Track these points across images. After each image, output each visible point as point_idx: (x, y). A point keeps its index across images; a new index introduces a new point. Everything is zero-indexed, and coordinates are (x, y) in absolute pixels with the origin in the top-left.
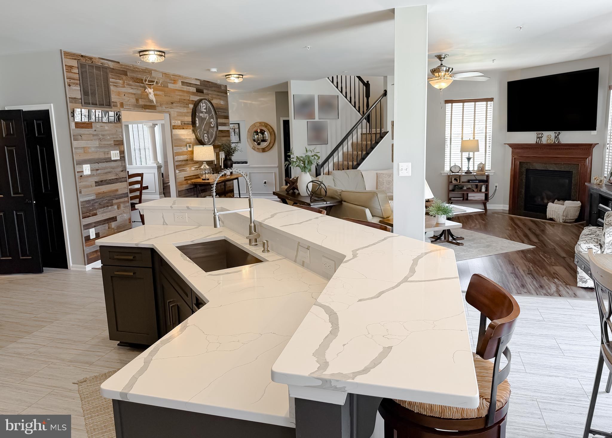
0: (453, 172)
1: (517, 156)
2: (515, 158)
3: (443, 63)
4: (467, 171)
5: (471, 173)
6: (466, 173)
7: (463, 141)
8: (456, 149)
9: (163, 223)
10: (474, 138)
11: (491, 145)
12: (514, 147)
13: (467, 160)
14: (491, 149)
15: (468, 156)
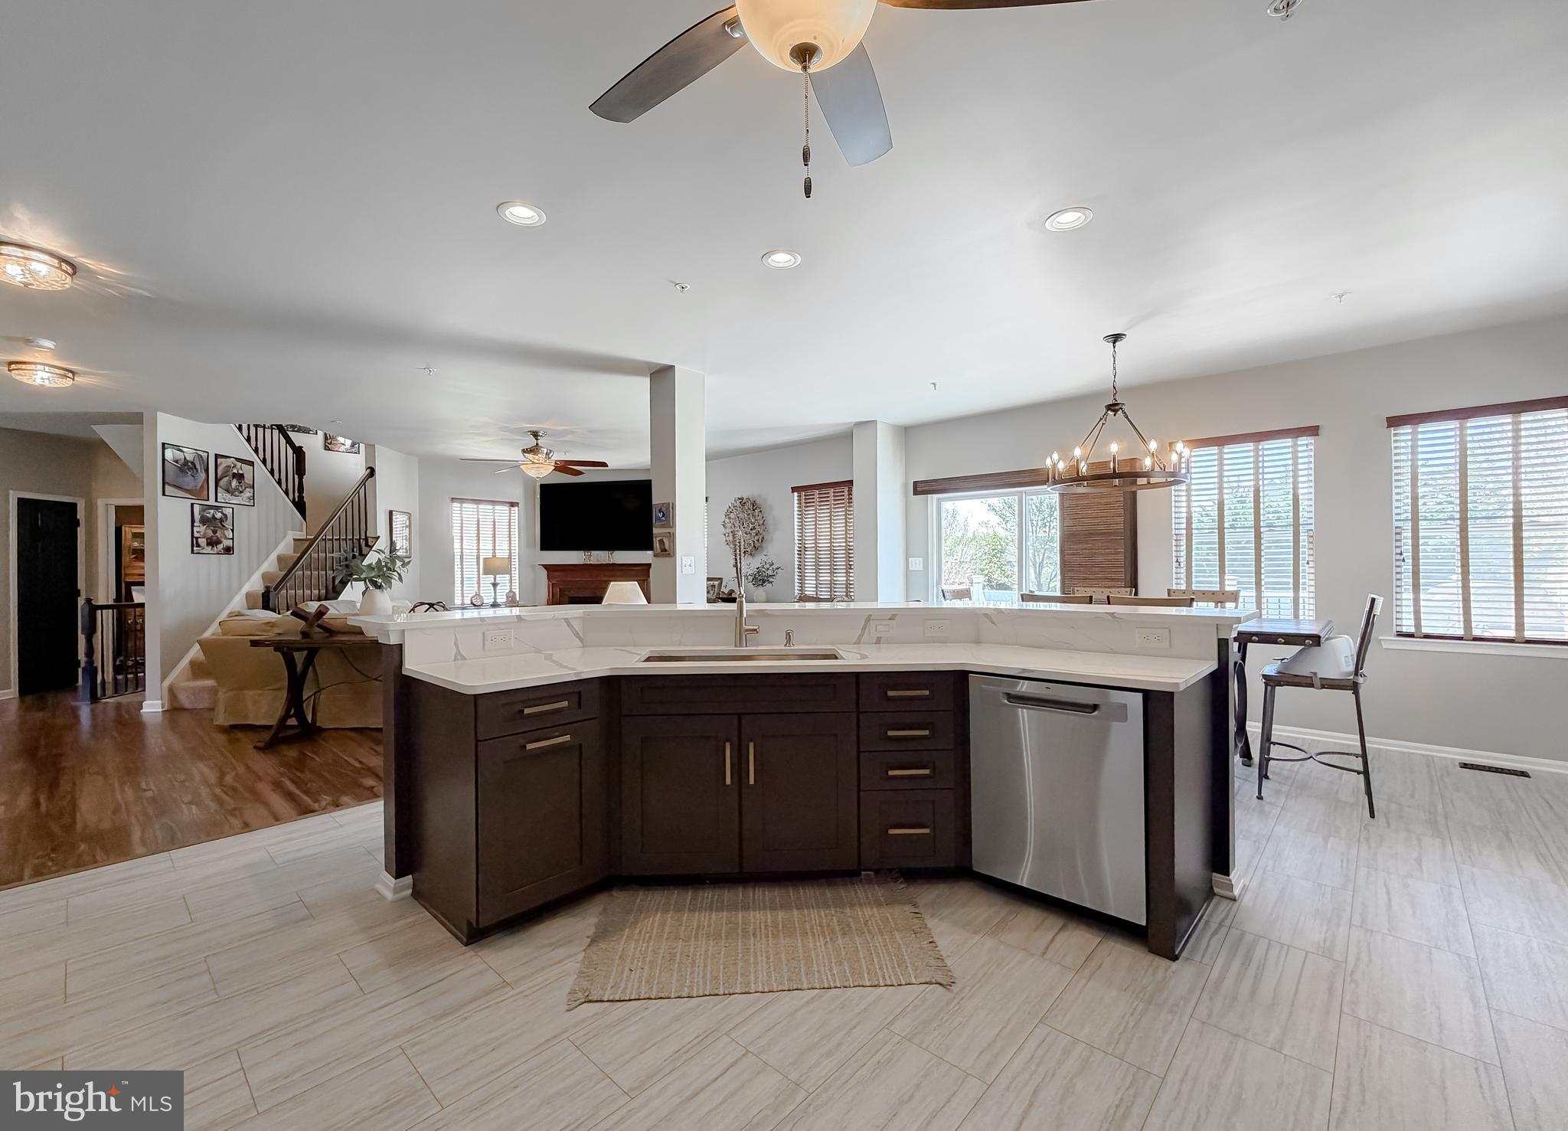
1: (556, 580)
2: (552, 583)
3: (539, 442)
4: (493, 603)
7: (485, 559)
8: (471, 569)
9: (456, 656)
10: (494, 556)
11: (517, 566)
12: (550, 569)
13: (492, 588)
14: (517, 572)
15: (493, 581)
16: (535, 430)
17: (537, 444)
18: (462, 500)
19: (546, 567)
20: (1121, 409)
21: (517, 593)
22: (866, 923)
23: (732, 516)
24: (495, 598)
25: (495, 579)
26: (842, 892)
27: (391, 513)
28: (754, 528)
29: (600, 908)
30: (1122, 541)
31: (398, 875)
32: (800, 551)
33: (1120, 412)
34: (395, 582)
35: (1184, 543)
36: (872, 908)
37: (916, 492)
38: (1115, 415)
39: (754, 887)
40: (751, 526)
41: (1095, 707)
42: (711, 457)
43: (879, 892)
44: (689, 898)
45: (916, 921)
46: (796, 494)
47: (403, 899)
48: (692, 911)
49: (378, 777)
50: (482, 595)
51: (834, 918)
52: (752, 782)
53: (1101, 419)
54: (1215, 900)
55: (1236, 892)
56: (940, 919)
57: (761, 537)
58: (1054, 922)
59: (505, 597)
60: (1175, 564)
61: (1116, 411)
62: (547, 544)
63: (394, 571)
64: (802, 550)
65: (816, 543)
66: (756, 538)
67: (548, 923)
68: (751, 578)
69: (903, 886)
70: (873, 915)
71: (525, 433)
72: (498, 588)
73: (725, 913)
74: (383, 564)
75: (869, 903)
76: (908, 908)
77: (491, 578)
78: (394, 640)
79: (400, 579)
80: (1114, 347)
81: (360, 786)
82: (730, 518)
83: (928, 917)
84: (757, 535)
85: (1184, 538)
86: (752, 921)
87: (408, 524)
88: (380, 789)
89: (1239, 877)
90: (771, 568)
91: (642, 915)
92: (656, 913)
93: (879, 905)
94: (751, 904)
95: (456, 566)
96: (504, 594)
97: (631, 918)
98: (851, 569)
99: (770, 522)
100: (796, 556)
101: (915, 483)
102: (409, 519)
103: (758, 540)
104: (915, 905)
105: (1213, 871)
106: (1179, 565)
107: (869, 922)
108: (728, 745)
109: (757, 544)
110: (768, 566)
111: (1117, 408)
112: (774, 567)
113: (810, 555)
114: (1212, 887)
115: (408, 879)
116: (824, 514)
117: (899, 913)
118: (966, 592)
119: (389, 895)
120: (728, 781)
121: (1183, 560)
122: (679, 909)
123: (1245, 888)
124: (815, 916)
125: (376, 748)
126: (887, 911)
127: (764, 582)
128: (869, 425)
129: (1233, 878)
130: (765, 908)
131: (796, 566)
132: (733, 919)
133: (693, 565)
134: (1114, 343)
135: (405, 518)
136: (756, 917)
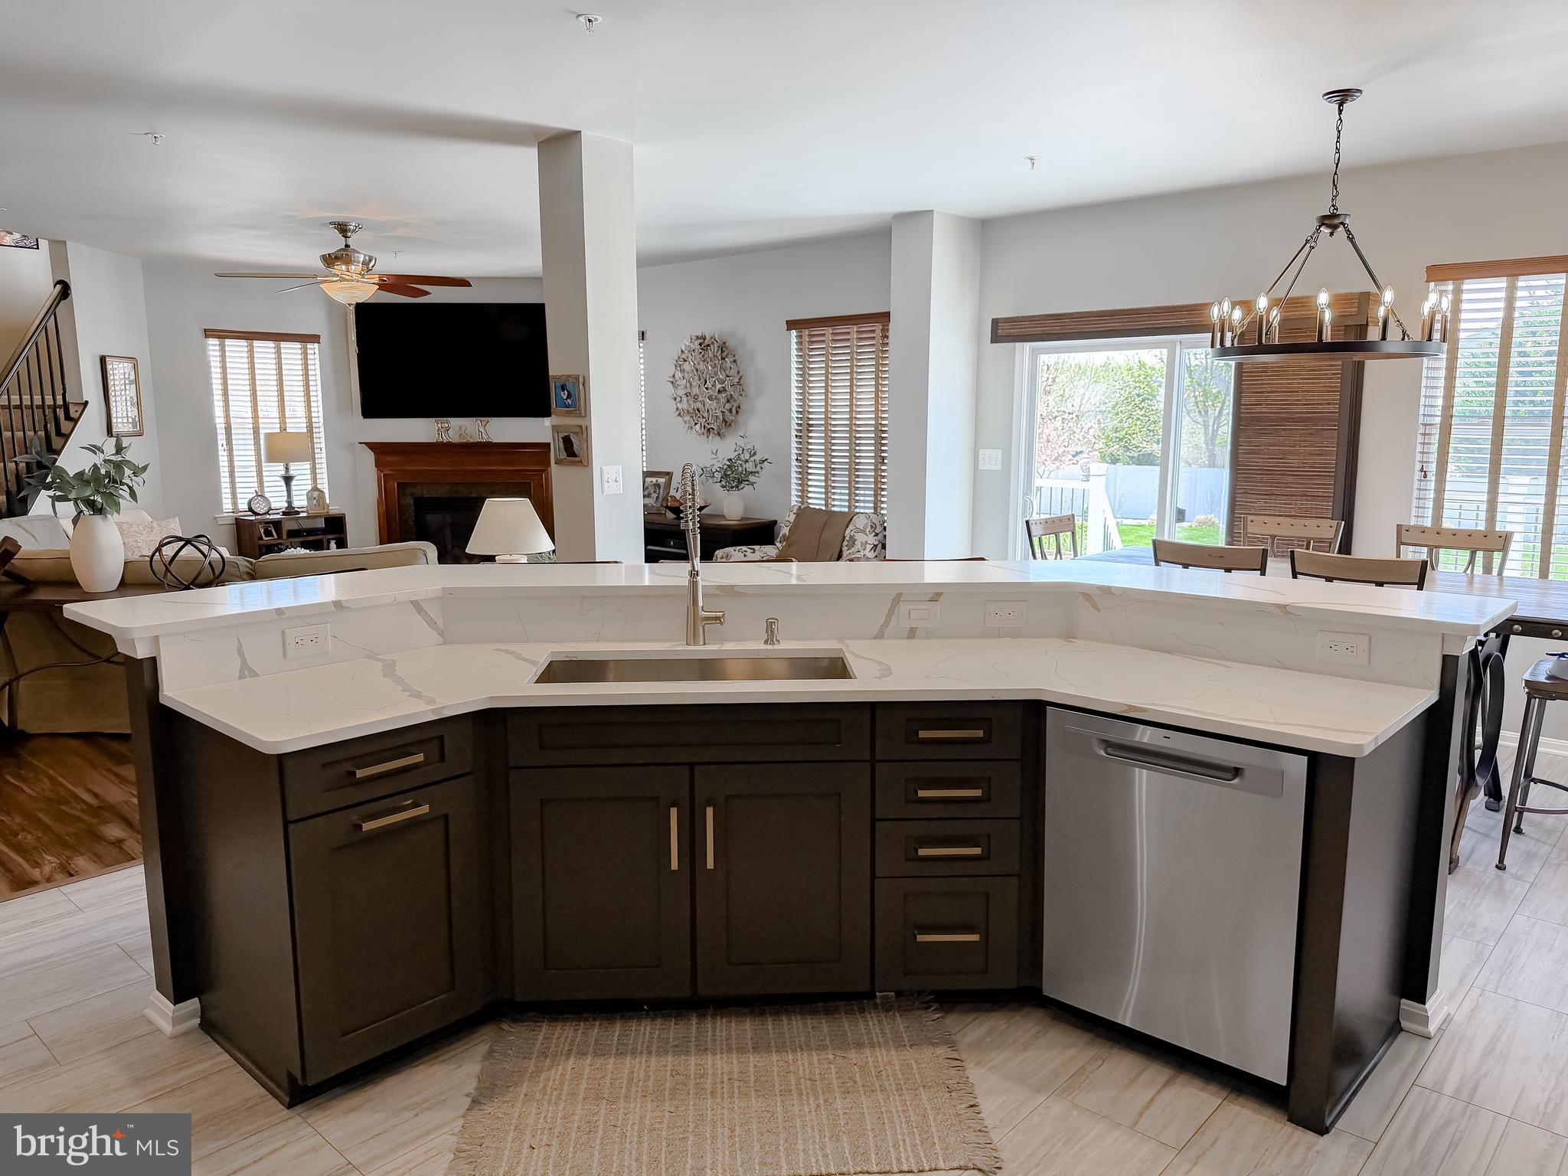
0: (256, 514)
1: (391, 470)
2: (384, 475)
3: (350, 242)
4: (286, 508)
5: (298, 513)
6: (284, 513)
7: (268, 436)
8: (245, 454)
9: (241, 671)
10: (283, 429)
11: (323, 445)
12: (381, 451)
13: (283, 483)
14: (324, 455)
15: (283, 473)
16: (341, 220)
17: (347, 246)
18: (222, 335)
19: (372, 446)
20: (1342, 223)
21: (326, 491)
22: (879, 1075)
23: (687, 366)
24: (290, 503)
25: (287, 469)
26: (845, 1023)
27: (103, 360)
28: (724, 390)
29: (484, 1048)
30: (1335, 432)
31: (178, 998)
32: (800, 431)
33: (1341, 228)
34: (125, 502)
35: (1435, 439)
36: (888, 1051)
37: (996, 338)
38: (1332, 234)
39: (714, 1016)
40: (719, 386)
41: (1237, 772)
42: (647, 262)
43: (901, 1023)
44: (617, 1034)
45: (953, 1072)
46: (794, 333)
47: (186, 1033)
48: (620, 1054)
49: (128, 823)
50: (267, 495)
51: (832, 1066)
52: (710, 865)
53: (1307, 241)
54: (1402, 1037)
55: (1432, 1028)
56: (990, 1069)
57: (736, 405)
58: (1156, 1073)
59: (305, 497)
60: (1418, 475)
61: (1334, 227)
62: (372, 407)
63: (122, 484)
64: (805, 428)
65: (827, 419)
66: (728, 406)
67: (407, 1072)
68: (718, 475)
69: (937, 1016)
70: (890, 1063)
71: (324, 225)
72: (294, 483)
73: (670, 1058)
74: (103, 472)
75: (886, 1042)
76: (942, 1051)
77: (279, 469)
78: (141, 653)
79: (133, 495)
80: (1340, 112)
81: (100, 838)
82: (682, 371)
83: (971, 1066)
84: (728, 401)
85: (1436, 431)
86: (710, 1071)
87: (132, 377)
88: (133, 845)
89: (1438, 1005)
90: (752, 459)
91: (548, 1060)
92: (568, 1059)
93: (899, 1045)
94: (709, 1045)
95: (220, 447)
96: (305, 492)
97: (531, 1065)
98: (883, 463)
99: (750, 382)
100: (794, 439)
101: (995, 322)
102: (135, 367)
103: (730, 411)
104: (952, 1045)
105: (1402, 996)
106: (1425, 476)
107: (884, 1073)
108: (674, 812)
109: (729, 417)
110: (747, 456)
111: (1336, 221)
112: (757, 458)
113: (817, 439)
114: (1398, 1019)
115: (193, 1004)
116: (842, 364)
117: (929, 1059)
118: (1067, 522)
119: (167, 1028)
120: (675, 865)
121: (1432, 468)
122: (600, 1052)
123: (1447, 1020)
124: (806, 1063)
125: (120, 770)
126: (910, 1055)
127: (740, 482)
128: (917, 219)
129: (1431, 1006)
130: (730, 1050)
131: (794, 457)
132: (681, 1069)
133: (620, 480)
134: (1341, 105)
135: (127, 367)
136: (719, 1064)
